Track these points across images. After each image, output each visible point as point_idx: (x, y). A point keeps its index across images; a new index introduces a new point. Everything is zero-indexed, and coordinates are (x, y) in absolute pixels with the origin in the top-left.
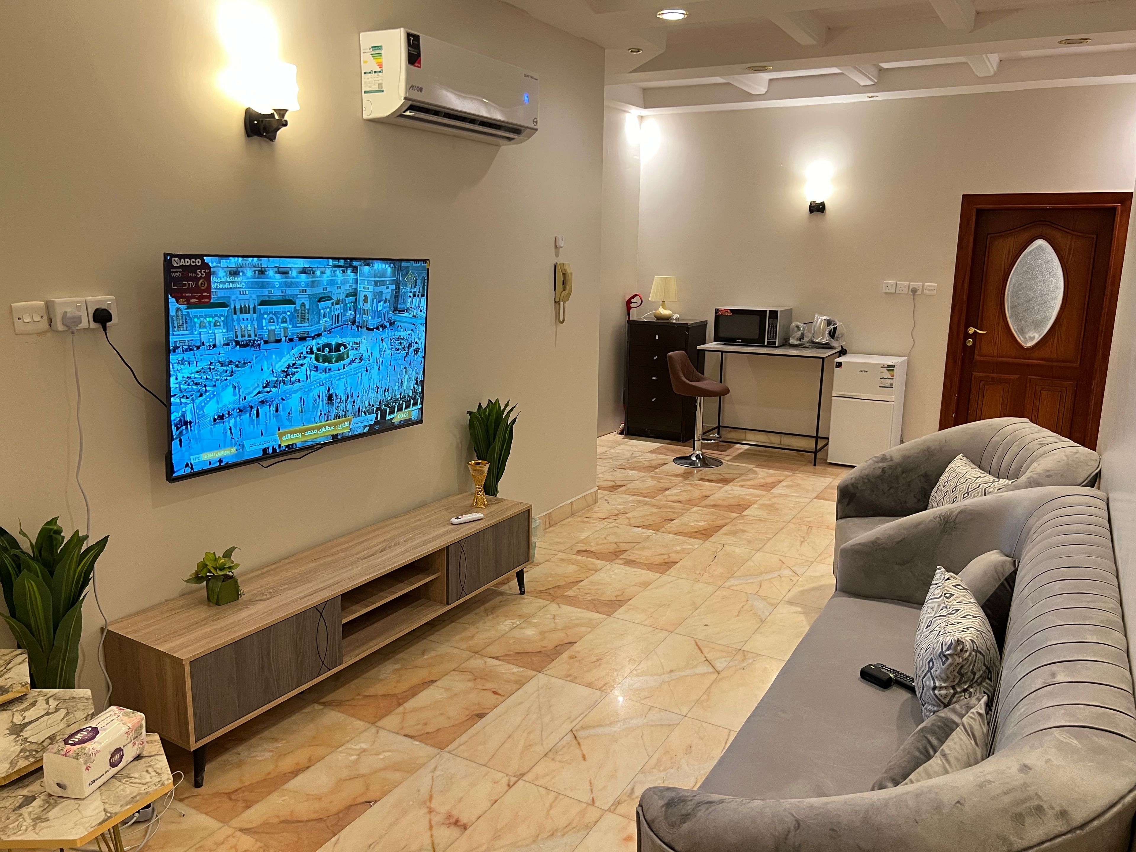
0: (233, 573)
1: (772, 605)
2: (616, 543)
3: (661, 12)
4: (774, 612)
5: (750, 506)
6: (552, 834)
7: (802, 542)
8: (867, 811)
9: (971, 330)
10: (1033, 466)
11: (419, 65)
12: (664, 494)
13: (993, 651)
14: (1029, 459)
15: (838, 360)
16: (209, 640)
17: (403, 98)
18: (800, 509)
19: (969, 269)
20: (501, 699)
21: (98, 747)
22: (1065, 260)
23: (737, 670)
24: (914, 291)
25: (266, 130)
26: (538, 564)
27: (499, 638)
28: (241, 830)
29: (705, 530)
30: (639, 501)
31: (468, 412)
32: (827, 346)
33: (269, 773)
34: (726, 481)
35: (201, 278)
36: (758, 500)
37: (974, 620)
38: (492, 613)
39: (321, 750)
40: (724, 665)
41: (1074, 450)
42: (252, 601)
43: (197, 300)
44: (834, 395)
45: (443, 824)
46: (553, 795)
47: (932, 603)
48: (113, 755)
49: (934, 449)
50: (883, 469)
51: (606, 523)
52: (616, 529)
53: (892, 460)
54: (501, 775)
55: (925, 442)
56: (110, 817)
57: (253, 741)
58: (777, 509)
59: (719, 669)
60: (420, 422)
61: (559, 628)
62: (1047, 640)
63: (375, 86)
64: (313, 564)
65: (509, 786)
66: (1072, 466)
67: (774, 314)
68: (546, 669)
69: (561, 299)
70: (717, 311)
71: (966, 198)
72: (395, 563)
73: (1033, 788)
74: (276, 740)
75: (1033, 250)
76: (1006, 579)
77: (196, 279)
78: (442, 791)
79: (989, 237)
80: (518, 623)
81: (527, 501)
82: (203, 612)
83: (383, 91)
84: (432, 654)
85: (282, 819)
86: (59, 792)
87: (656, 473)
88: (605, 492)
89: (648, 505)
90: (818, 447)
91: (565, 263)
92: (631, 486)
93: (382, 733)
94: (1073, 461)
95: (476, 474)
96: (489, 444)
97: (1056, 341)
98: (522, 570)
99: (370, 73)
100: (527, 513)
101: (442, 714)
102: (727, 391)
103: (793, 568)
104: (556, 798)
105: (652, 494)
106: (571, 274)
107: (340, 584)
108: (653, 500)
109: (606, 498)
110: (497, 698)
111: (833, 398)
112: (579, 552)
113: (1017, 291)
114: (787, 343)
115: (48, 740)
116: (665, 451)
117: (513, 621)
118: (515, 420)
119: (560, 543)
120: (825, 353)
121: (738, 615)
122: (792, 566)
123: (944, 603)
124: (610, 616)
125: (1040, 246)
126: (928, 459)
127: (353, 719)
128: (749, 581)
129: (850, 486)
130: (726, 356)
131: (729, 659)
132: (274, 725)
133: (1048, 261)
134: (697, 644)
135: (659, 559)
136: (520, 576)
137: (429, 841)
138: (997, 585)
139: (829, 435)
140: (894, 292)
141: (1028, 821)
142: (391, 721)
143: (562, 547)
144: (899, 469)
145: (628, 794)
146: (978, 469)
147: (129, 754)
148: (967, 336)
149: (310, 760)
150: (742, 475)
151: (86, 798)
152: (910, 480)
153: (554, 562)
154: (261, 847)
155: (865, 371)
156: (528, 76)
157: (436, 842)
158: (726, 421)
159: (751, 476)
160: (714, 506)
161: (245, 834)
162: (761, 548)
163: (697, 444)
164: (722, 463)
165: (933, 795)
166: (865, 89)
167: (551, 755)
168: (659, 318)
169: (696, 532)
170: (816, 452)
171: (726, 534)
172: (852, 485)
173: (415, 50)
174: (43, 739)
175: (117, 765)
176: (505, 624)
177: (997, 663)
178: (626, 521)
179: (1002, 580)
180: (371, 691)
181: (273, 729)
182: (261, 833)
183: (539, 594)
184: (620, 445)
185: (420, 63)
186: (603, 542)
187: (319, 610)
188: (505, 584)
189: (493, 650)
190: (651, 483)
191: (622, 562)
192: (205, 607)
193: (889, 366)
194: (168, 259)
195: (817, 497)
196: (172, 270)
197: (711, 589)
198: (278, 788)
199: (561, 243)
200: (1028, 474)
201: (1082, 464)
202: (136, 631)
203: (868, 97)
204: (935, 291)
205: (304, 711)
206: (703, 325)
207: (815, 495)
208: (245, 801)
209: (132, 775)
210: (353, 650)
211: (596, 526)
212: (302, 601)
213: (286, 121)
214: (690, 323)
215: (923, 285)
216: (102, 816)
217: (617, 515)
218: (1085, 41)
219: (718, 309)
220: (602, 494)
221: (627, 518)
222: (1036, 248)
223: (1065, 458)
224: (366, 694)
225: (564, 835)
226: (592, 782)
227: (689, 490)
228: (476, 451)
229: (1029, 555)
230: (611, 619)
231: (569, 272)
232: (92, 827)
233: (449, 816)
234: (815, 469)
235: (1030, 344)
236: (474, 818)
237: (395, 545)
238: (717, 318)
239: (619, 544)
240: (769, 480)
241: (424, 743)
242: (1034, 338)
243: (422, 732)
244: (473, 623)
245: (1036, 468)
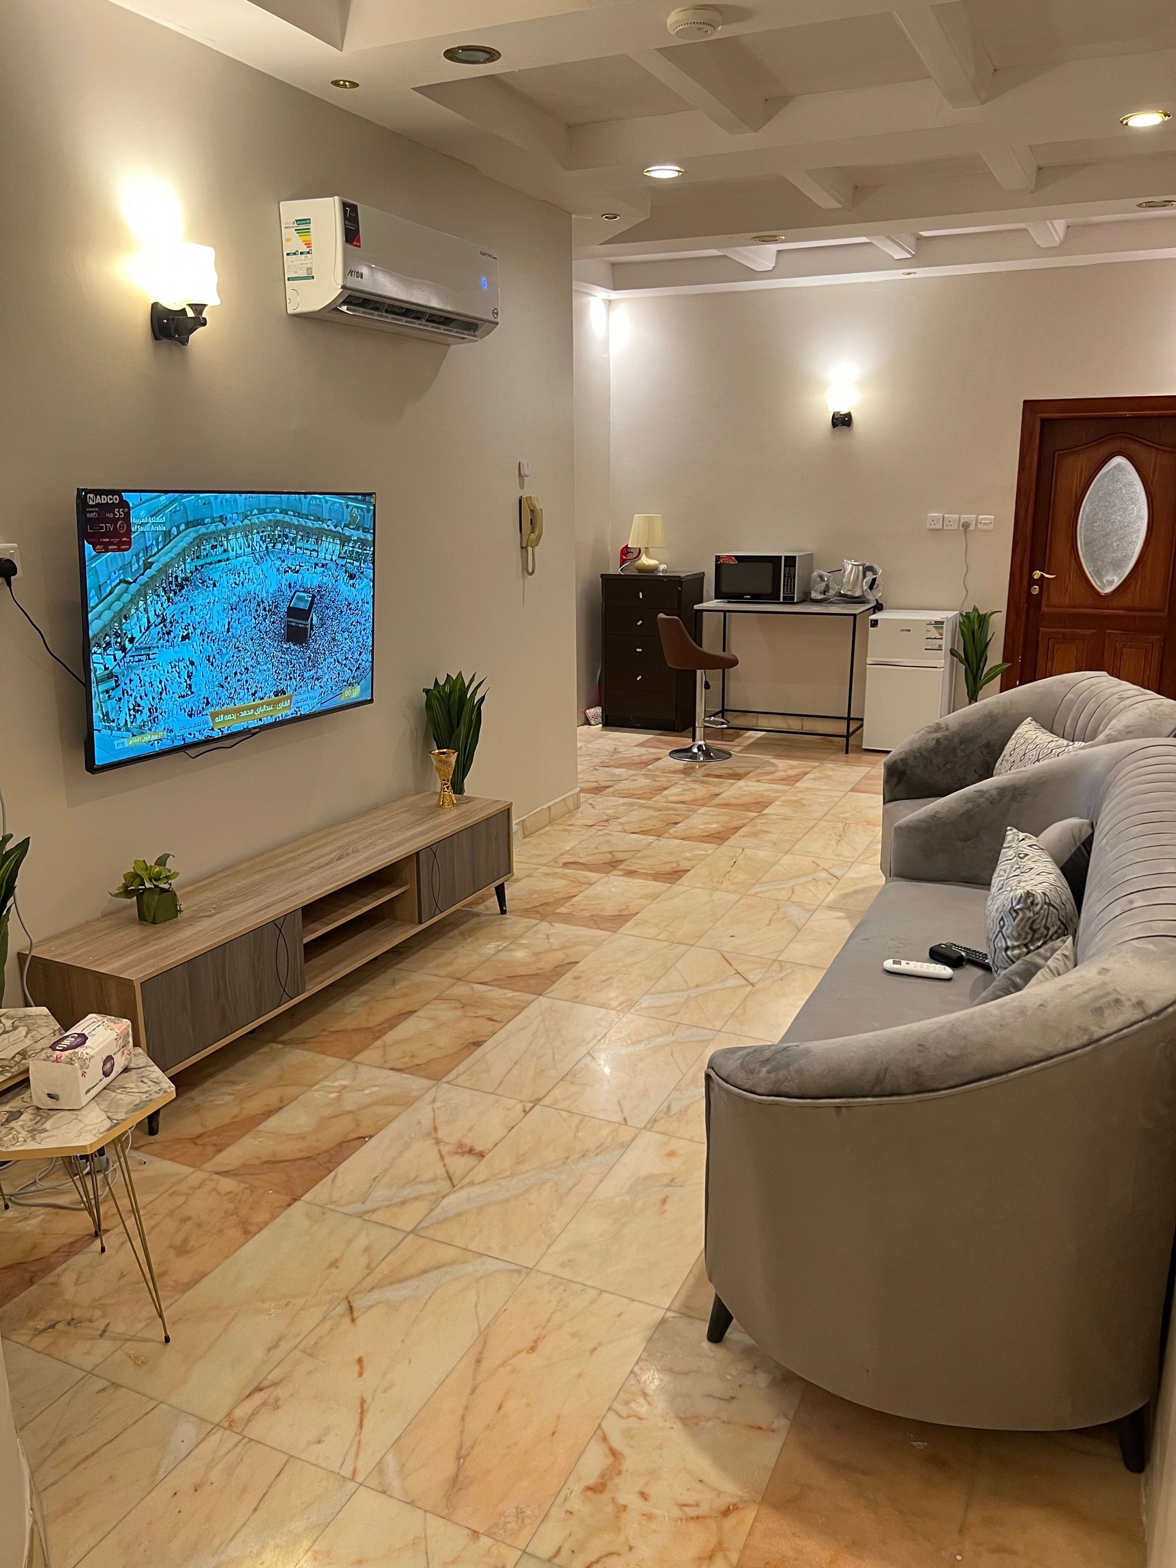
0: (170, 884)
1: (808, 910)
2: (610, 852)
3: (649, 169)
4: (812, 919)
5: (770, 804)
6: (584, 1156)
7: (839, 841)
8: (953, 1025)
9: (1037, 574)
10: (1112, 723)
11: (358, 244)
12: (662, 794)
13: (1069, 906)
14: (1108, 715)
15: (873, 617)
16: (157, 959)
17: (340, 287)
18: (833, 804)
19: (1033, 496)
20: (499, 1025)
21: (91, 1052)
22: (1149, 483)
23: (775, 981)
24: (966, 526)
25: (177, 330)
26: (517, 881)
27: (484, 962)
28: (217, 1173)
29: (719, 833)
30: (632, 804)
31: (424, 690)
32: (860, 600)
33: (235, 1117)
34: (738, 777)
35: (119, 519)
36: (779, 797)
37: (1049, 876)
38: (470, 936)
39: (290, 1091)
40: (759, 977)
41: (1157, 702)
42: (195, 918)
43: (116, 547)
44: (868, 662)
45: (456, 1153)
46: (577, 1118)
47: (1004, 865)
48: (105, 1063)
49: (998, 714)
50: (937, 740)
51: (595, 831)
52: (609, 838)
53: (947, 729)
54: (514, 1101)
55: (986, 705)
56: (116, 1125)
57: (206, 1085)
58: (805, 805)
59: (754, 981)
60: (371, 701)
61: (556, 947)
62: (1126, 875)
63: (301, 271)
64: (257, 877)
65: (526, 1112)
66: (1156, 720)
67: (791, 561)
68: (547, 991)
69: (529, 544)
70: (718, 558)
71: (1030, 406)
72: (359, 870)
73: (1111, 985)
74: (234, 1083)
75: (1110, 470)
76: (1083, 844)
77: (114, 521)
78: (447, 1122)
79: (1056, 454)
80: (504, 945)
81: (505, 798)
82: (135, 932)
83: (313, 277)
84: (406, 983)
85: (265, 1159)
86: (50, 1103)
87: (649, 770)
88: (589, 796)
89: (644, 807)
90: (851, 730)
91: (533, 496)
92: (619, 786)
93: (362, 1068)
94: (1156, 714)
95: (440, 766)
96: (452, 730)
97: (1139, 582)
98: (503, 884)
99: (295, 254)
100: (507, 813)
101: (430, 1045)
102: (734, 662)
103: (830, 871)
104: (582, 1121)
105: (649, 794)
106: (542, 510)
107: (298, 895)
108: (649, 802)
109: (590, 801)
110: (494, 1025)
111: (867, 666)
112: (566, 865)
113: (1092, 523)
114: (808, 598)
115: (17, 1056)
116: (656, 744)
117: (498, 943)
118: (483, 698)
119: (540, 856)
120: (858, 609)
121: (769, 924)
122: (829, 868)
123: (1018, 864)
124: (615, 932)
125: (1119, 465)
126: (990, 725)
127: (323, 1056)
128: (778, 887)
129: (899, 762)
130: (730, 616)
131: (764, 970)
132: (226, 1068)
133: (1129, 484)
134: (724, 957)
135: (668, 868)
136: (500, 891)
137: (443, 1170)
138: (1073, 850)
139: (863, 715)
140: (941, 527)
141: (1107, 1012)
142: (371, 1054)
143: (543, 860)
144: (956, 740)
145: (664, 1111)
146: (1049, 734)
147: (120, 1063)
148: (1032, 582)
149: (281, 1100)
150: (757, 768)
151: (83, 1107)
152: (970, 751)
153: (537, 877)
154: (247, 1188)
155: (907, 630)
156: (485, 254)
157: (451, 1171)
158: (731, 704)
159: (769, 769)
160: (727, 805)
161: (224, 1176)
162: (789, 850)
163: (699, 732)
164: (731, 755)
165: (1016, 1003)
166: (900, 263)
167: (568, 1078)
168: (644, 570)
169: (708, 836)
170: (847, 736)
171: (744, 836)
172: (902, 760)
173: (353, 225)
174: (13, 1055)
175: (109, 1076)
176: (488, 946)
177: (1074, 919)
178: (620, 828)
179: (1078, 844)
180: (338, 1026)
181: (227, 1072)
182: (243, 1174)
183: (526, 912)
184: (597, 738)
185: (359, 241)
186: (593, 852)
187: (278, 925)
188: (478, 904)
189: (479, 974)
190: (643, 782)
191: (621, 873)
192: (138, 927)
193: (937, 623)
194: (82, 496)
195: (853, 790)
196: (87, 510)
197: (734, 897)
198: (250, 1131)
199: (525, 470)
200: (1107, 732)
201: (1166, 717)
202: (63, 955)
203: (904, 274)
204: (992, 525)
205: (260, 1051)
206: (699, 579)
207: (849, 788)
208: (215, 1145)
209: (127, 1086)
210: (316, 977)
211: (582, 835)
212: (257, 915)
213: (204, 319)
214: (683, 575)
215: (977, 519)
216: (108, 1124)
217: (607, 821)
218: (1169, 204)
219: (719, 556)
220: (584, 797)
221: (620, 823)
222: (1114, 467)
223: (1147, 711)
224: (332, 1029)
225: (597, 1155)
226: (621, 1102)
227: (693, 789)
228: (435, 740)
229: (1108, 808)
230: (616, 936)
231: (538, 507)
232: (101, 1133)
233: (461, 1145)
234: (848, 757)
235: (1108, 590)
236: (490, 1145)
237: (353, 852)
238: (718, 567)
239: (615, 853)
240: (791, 773)
241: (417, 1075)
242: (1113, 581)
243: (410, 1064)
244: (449, 948)
245: (1117, 724)
